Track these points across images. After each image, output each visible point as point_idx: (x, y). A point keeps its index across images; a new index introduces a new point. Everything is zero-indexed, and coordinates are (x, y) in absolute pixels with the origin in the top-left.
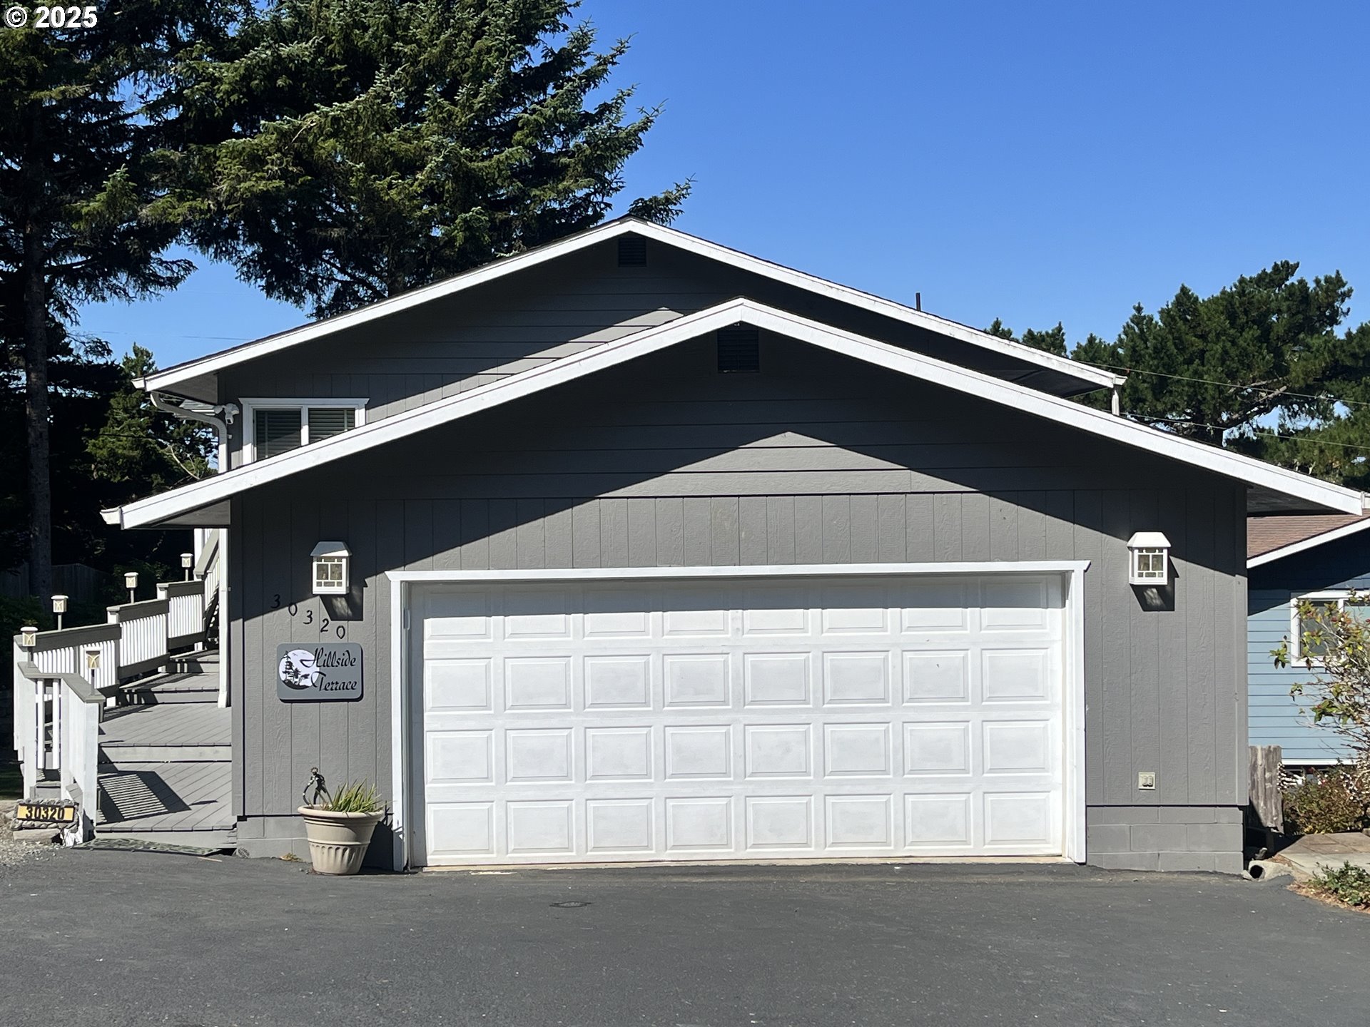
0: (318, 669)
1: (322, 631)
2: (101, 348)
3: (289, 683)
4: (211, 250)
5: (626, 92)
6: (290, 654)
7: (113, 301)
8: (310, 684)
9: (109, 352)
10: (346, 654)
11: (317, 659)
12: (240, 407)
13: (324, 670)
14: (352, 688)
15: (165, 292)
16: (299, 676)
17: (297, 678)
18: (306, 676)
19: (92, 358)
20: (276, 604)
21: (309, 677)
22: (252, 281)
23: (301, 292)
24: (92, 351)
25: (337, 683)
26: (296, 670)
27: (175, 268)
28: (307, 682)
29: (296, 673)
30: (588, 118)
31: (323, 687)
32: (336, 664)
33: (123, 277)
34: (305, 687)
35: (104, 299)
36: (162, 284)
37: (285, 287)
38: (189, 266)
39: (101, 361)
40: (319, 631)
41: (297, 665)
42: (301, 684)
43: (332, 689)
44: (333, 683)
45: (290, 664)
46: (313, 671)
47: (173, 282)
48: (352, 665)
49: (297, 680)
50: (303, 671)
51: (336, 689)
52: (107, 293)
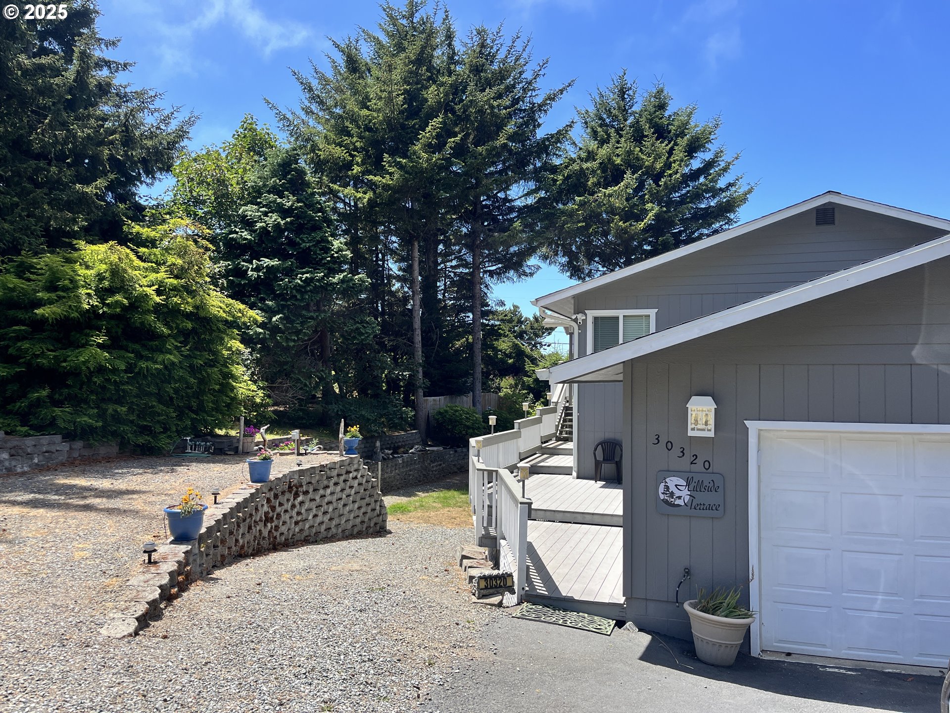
0: (689, 493)
1: (692, 463)
2: (502, 303)
3: (665, 502)
4: (548, 261)
5: (740, 177)
6: (667, 480)
7: (508, 283)
8: (683, 504)
9: (505, 305)
10: (711, 482)
11: (688, 485)
12: (586, 315)
13: (694, 494)
14: (717, 510)
15: (528, 279)
16: (675, 497)
17: (673, 498)
18: (679, 498)
19: (498, 308)
20: (657, 441)
21: (682, 498)
22: (565, 273)
23: (584, 277)
24: (497, 304)
25: (704, 505)
26: (672, 491)
27: (533, 268)
28: (680, 502)
29: (672, 494)
30: (722, 190)
31: (693, 507)
32: (703, 490)
33: (512, 272)
34: (679, 505)
35: (504, 282)
36: (527, 276)
37: (578, 275)
38: (539, 268)
39: (501, 309)
40: (689, 463)
41: (672, 488)
42: (675, 503)
43: (700, 509)
44: (700, 504)
45: (667, 488)
46: (685, 493)
47: (531, 274)
48: (716, 491)
49: (673, 500)
50: (677, 493)
51: (703, 509)
52: (505, 280)
